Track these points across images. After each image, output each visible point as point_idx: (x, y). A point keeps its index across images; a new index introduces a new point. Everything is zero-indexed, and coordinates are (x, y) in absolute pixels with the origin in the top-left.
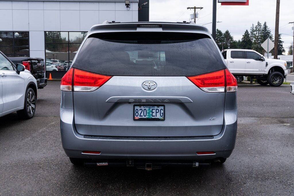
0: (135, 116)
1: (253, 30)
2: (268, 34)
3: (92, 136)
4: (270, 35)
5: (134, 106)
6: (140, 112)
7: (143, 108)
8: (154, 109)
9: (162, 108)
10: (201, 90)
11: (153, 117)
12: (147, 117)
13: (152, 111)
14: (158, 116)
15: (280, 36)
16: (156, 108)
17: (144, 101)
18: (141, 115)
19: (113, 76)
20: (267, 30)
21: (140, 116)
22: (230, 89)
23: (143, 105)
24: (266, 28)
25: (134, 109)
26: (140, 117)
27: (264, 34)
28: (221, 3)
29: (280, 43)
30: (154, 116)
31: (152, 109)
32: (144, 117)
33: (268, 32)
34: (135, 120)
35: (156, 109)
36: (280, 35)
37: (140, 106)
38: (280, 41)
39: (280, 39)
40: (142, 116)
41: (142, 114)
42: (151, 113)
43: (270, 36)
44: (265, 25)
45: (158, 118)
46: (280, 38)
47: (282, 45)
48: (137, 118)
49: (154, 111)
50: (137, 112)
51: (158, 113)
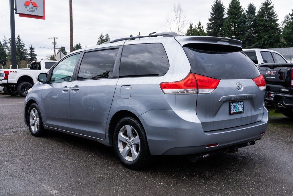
1: (5, 42)
2: (22, 47)
3: (211, 131)
4: (24, 47)
5: (230, 103)
7: (234, 104)
9: (242, 103)
11: (239, 111)
14: (241, 110)
15: (33, 50)
17: (238, 98)
20: (21, 43)
23: (234, 102)
24: (20, 41)
27: (18, 46)
28: (18, 14)
29: (34, 56)
32: (235, 111)
33: (22, 45)
36: (33, 48)
37: (232, 103)
38: (34, 54)
39: (34, 53)
40: (234, 111)
41: (234, 110)
42: (238, 108)
43: (24, 49)
44: (19, 38)
46: (34, 51)
47: (36, 58)
48: (232, 112)
49: (239, 106)
50: (232, 108)
51: (241, 108)
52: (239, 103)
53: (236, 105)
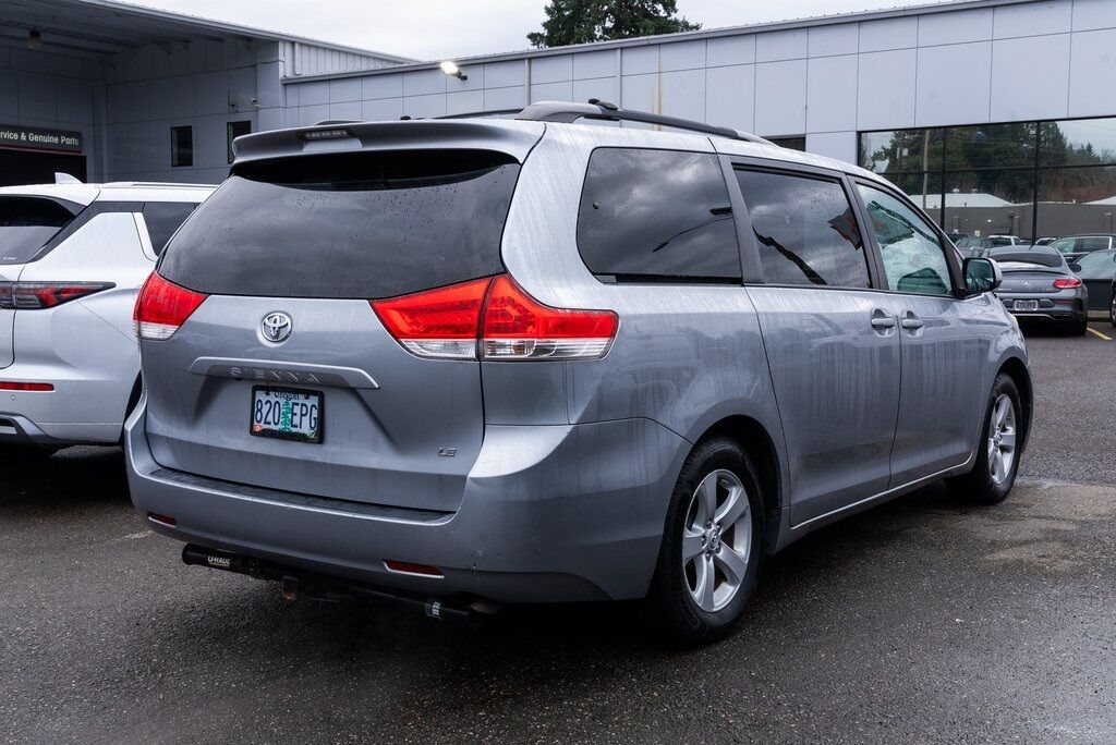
0: (255, 423)
5: (255, 389)
6: (265, 411)
7: (272, 398)
8: (297, 404)
9: (314, 400)
10: (403, 346)
11: (294, 430)
12: (280, 426)
13: (292, 409)
14: (306, 428)
16: (301, 399)
18: (268, 420)
19: (211, 294)
21: (266, 423)
22: (494, 347)
23: (275, 389)
25: (254, 398)
26: (266, 426)
30: (296, 426)
31: (294, 404)
32: (273, 427)
34: (253, 432)
35: (303, 405)
37: (267, 390)
40: (269, 423)
41: (270, 418)
42: (290, 415)
45: (304, 435)
48: (258, 428)
49: (297, 409)
50: (260, 410)
51: (306, 420)
52: (302, 397)
53: (282, 401)
